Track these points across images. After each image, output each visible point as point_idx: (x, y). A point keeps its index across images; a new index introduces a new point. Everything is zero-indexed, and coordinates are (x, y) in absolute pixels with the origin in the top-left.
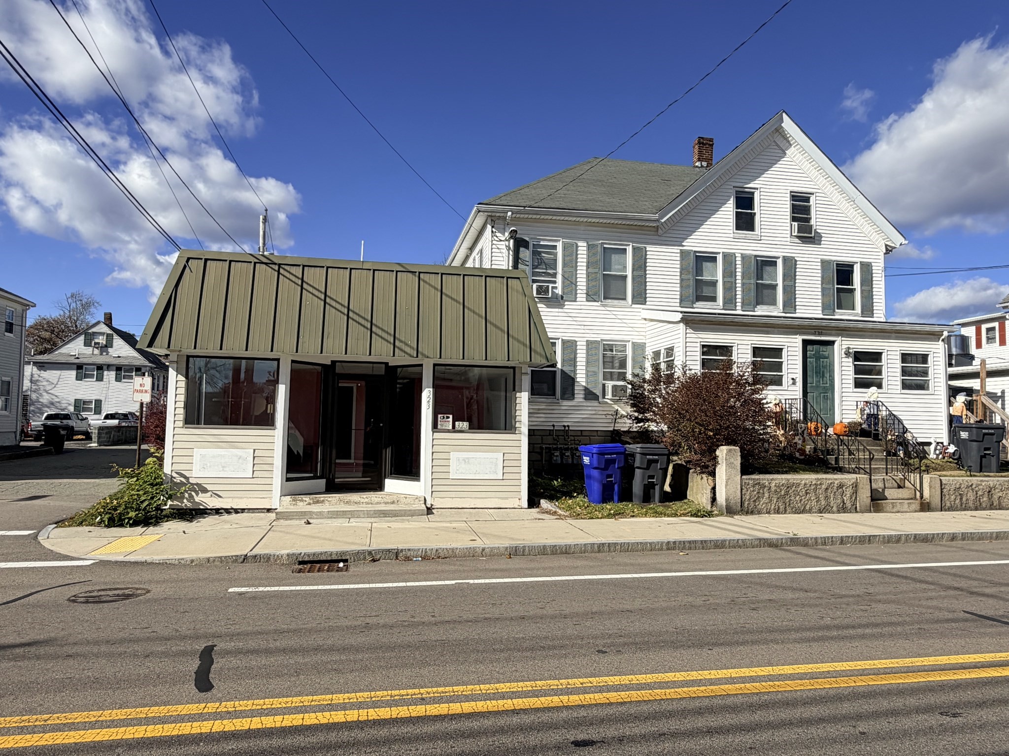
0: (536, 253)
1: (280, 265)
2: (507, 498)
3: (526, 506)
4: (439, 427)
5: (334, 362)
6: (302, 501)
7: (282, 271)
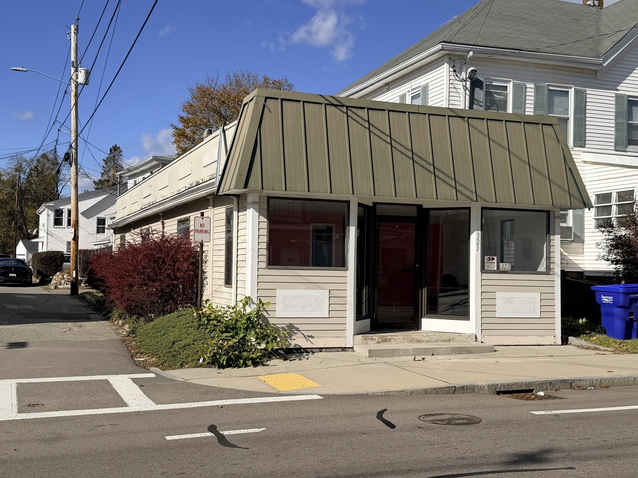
0: (488, 94)
1: (347, 107)
2: (544, 336)
3: (560, 343)
4: (486, 268)
5: (375, 204)
6: (372, 339)
7: (349, 113)
